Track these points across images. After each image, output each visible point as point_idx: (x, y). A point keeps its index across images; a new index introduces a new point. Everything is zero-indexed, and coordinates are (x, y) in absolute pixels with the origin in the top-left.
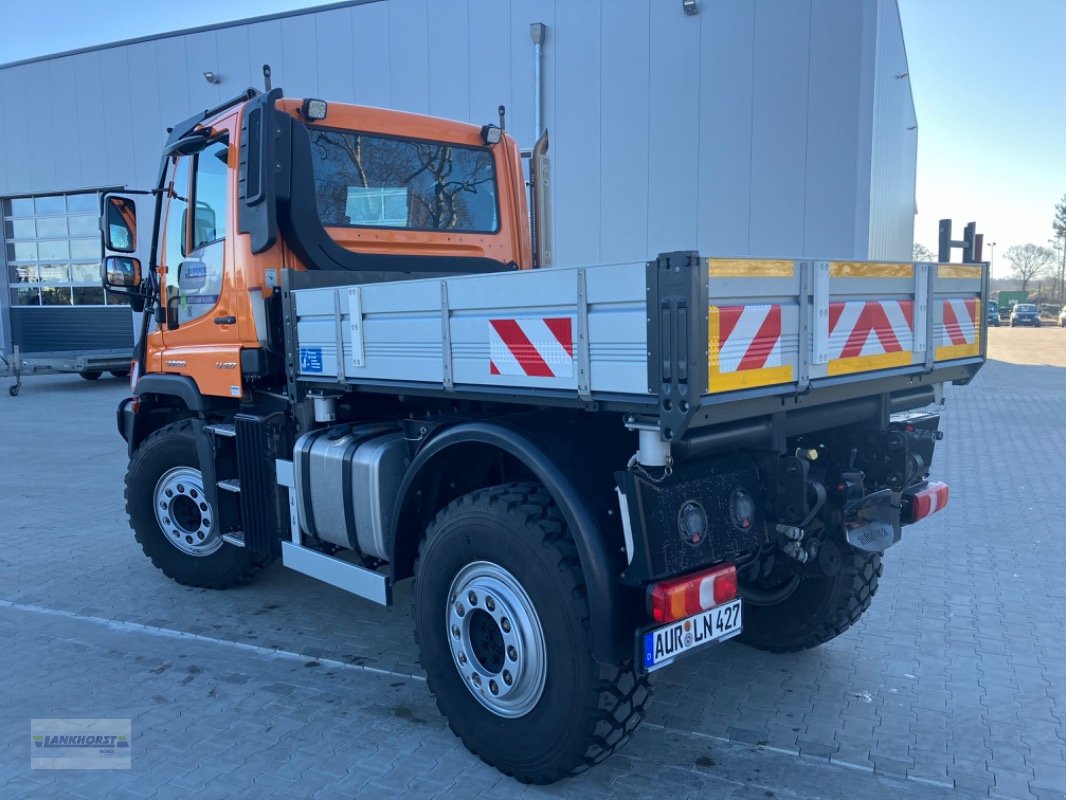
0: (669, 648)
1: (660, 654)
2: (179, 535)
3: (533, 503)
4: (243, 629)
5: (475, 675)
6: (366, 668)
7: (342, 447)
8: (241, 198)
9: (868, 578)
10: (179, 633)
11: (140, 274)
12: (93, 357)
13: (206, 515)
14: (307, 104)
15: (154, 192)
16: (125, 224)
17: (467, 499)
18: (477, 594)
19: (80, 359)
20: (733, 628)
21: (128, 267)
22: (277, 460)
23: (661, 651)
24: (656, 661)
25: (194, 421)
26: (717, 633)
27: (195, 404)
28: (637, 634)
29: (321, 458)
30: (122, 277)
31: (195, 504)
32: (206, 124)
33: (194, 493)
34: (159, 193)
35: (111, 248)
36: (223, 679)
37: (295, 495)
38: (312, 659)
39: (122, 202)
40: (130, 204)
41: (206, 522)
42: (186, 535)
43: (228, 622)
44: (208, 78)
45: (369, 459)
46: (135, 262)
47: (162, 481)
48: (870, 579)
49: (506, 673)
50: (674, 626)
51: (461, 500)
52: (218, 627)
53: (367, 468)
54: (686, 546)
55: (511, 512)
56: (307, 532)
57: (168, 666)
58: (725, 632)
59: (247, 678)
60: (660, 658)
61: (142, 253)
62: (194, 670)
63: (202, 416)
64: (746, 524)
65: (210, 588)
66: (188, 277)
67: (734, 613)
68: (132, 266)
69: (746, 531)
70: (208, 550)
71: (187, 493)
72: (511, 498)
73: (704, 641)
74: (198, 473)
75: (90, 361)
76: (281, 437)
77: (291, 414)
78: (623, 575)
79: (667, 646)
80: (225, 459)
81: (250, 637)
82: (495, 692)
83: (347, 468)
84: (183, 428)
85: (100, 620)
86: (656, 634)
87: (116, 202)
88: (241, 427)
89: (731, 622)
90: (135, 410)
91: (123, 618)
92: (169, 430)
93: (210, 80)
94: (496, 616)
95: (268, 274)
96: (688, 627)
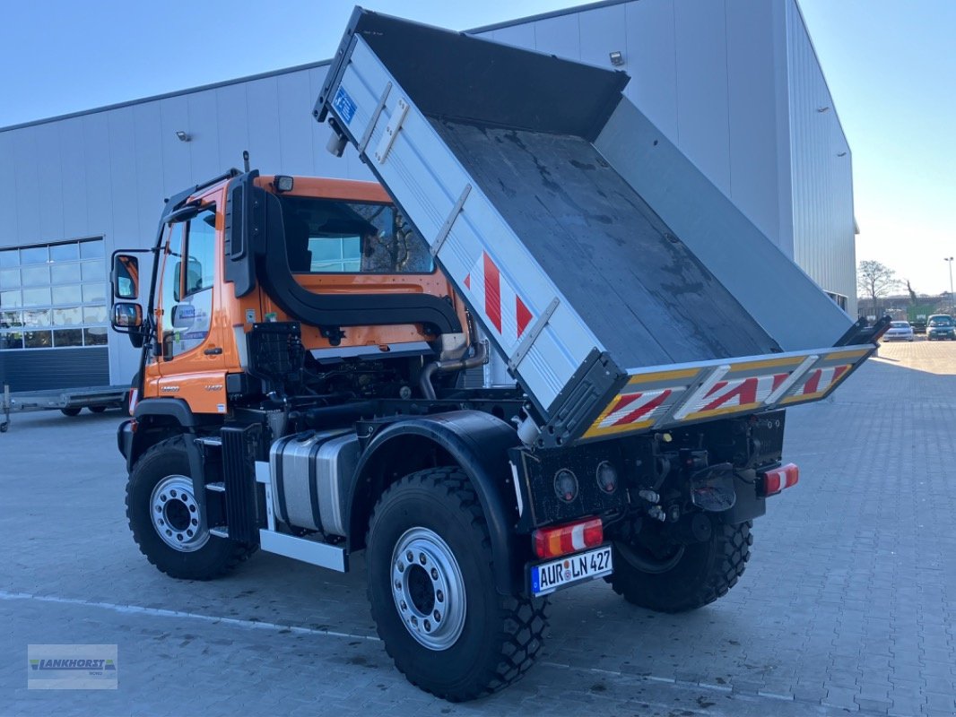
0: (552, 579)
1: (544, 584)
2: (171, 534)
3: (453, 479)
4: (226, 609)
5: (413, 617)
6: (329, 633)
7: (308, 447)
8: (226, 255)
9: (738, 544)
10: (173, 612)
11: (141, 316)
12: (75, 394)
13: (195, 515)
14: (277, 179)
15: (153, 250)
16: (129, 276)
17: (404, 480)
18: (413, 553)
19: (63, 395)
20: (605, 569)
21: (132, 310)
22: (257, 463)
23: (546, 581)
24: (541, 589)
25: (186, 436)
26: (591, 572)
27: (186, 421)
28: (526, 567)
29: (291, 458)
30: (127, 320)
31: (185, 506)
32: (197, 196)
33: (185, 497)
34: (156, 251)
35: (119, 297)
36: (213, 642)
37: (270, 490)
38: (285, 628)
39: (127, 260)
40: (134, 260)
41: (195, 522)
42: (177, 533)
43: (214, 603)
44: (180, 137)
45: (329, 456)
46: (137, 307)
47: (158, 488)
48: (741, 547)
49: (436, 612)
50: (555, 564)
51: (400, 482)
52: (206, 607)
53: (328, 462)
54: (561, 503)
55: (437, 487)
56: (281, 519)
57: (167, 635)
58: (598, 571)
59: (233, 641)
60: (545, 587)
61: (143, 300)
62: (189, 637)
63: (192, 431)
64: (610, 488)
65: (197, 579)
66: (181, 317)
67: (605, 558)
68: (135, 310)
69: (611, 493)
70: (195, 546)
71: (179, 497)
72: (438, 476)
73: (580, 577)
74: (189, 481)
75: (72, 398)
76: (259, 444)
77: (267, 424)
78: (516, 526)
79: (550, 578)
80: (213, 465)
81: (234, 614)
82: (428, 630)
83: (313, 464)
84: (175, 443)
85: (107, 605)
86: (540, 569)
87: (122, 259)
88: (225, 436)
89: (603, 565)
90: (133, 430)
91: (127, 604)
92: (164, 444)
93: (182, 138)
94: (428, 568)
95: (248, 313)
96: (567, 565)
